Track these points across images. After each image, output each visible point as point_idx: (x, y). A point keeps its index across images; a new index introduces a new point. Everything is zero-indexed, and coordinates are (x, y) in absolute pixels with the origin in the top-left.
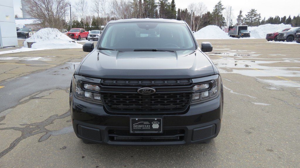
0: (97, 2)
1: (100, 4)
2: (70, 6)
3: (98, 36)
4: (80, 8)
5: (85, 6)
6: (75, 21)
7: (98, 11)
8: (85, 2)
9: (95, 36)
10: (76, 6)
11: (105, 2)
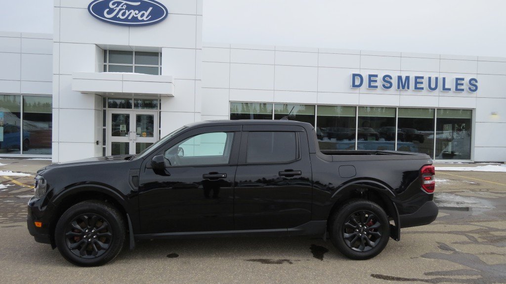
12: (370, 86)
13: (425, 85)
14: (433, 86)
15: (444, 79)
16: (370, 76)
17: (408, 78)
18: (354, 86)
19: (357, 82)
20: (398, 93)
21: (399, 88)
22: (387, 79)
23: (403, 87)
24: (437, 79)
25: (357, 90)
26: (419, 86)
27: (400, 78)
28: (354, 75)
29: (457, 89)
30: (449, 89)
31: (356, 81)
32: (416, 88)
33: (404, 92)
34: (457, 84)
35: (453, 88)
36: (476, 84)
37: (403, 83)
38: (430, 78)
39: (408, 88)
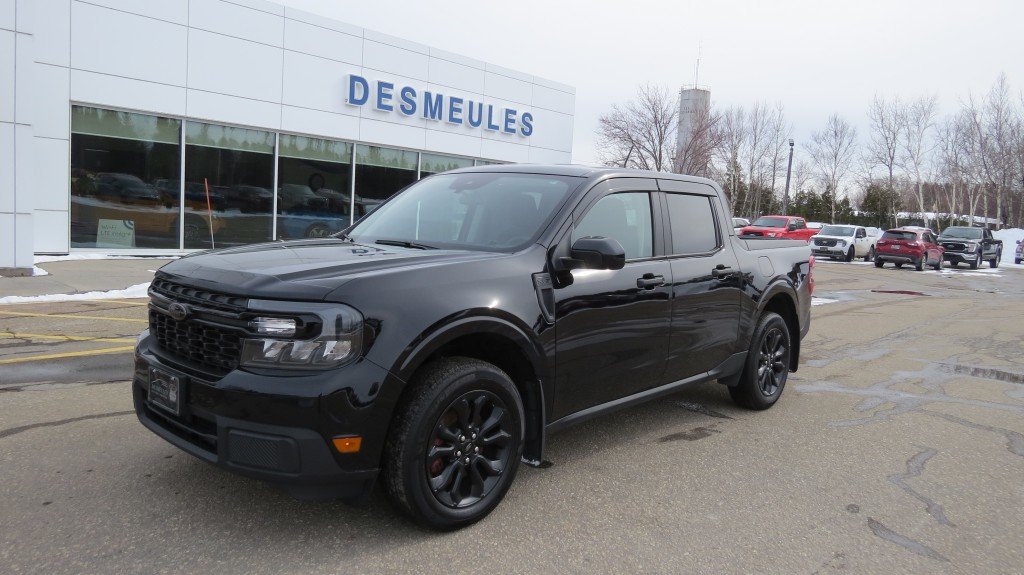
0: (889, 130)
1: (901, 138)
2: (792, 144)
3: (845, 243)
4: (827, 150)
5: (846, 142)
6: (802, 192)
7: (892, 159)
8: (849, 131)
9: (833, 243)
10: (815, 146)
11: (923, 126)
12: (380, 105)
13: (463, 115)
14: (475, 119)
15: (491, 107)
16: (381, 85)
17: (440, 98)
18: (353, 100)
19: (359, 96)
20: (423, 124)
21: (426, 115)
22: (408, 94)
23: (433, 116)
24: (481, 105)
25: (357, 111)
26: (456, 115)
27: (428, 96)
28: (354, 79)
29: (507, 129)
30: (497, 128)
31: (357, 91)
32: (452, 119)
33: (432, 125)
34: (508, 120)
35: (502, 127)
36: (531, 123)
37: (433, 108)
38: (471, 104)
39: (440, 118)
